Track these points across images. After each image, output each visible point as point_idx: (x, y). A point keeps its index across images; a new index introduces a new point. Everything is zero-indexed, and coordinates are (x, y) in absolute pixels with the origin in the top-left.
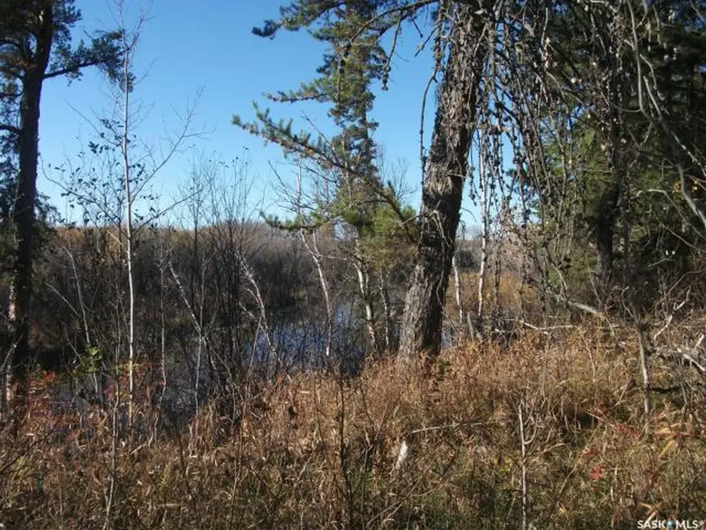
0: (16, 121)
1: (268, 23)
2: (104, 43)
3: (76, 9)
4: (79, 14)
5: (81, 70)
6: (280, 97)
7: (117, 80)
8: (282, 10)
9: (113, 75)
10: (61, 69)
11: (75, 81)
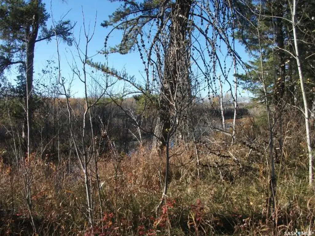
0: (25, 59)
1: (106, 22)
2: (61, 27)
3: (48, 14)
4: (49, 16)
5: (51, 38)
6: (103, 52)
7: (66, 41)
8: (110, 17)
9: (65, 39)
10: (43, 38)
11: (49, 42)
